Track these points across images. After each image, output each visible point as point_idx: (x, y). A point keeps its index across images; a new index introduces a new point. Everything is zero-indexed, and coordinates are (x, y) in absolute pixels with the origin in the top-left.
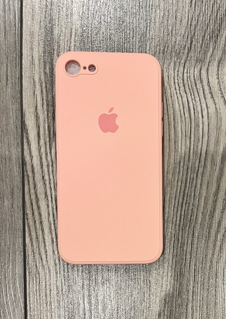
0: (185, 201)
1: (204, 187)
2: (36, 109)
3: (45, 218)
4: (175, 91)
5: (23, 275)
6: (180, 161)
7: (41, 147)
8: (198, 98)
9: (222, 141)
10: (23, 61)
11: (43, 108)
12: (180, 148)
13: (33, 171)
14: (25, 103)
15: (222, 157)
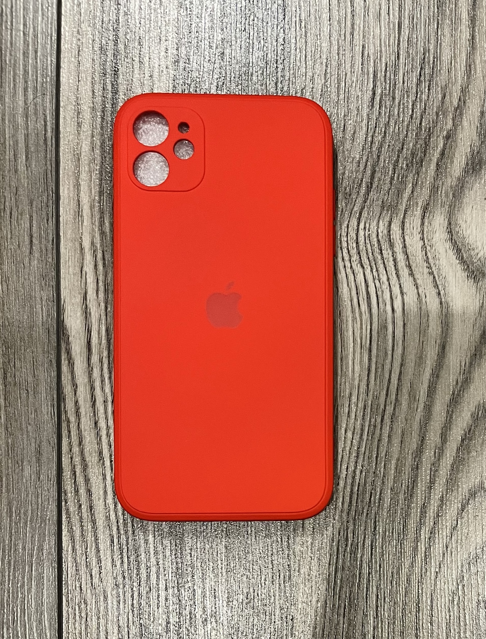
0: (359, 467)
1: (396, 441)
2: (85, 298)
3: (99, 499)
4: (343, 262)
5: (56, 606)
6: (351, 394)
7: (92, 368)
8: (385, 276)
9: (429, 356)
10: (61, 209)
11: (98, 297)
12: (350, 369)
13: (77, 412)
14: (65, 288)
15: (429, 386)
